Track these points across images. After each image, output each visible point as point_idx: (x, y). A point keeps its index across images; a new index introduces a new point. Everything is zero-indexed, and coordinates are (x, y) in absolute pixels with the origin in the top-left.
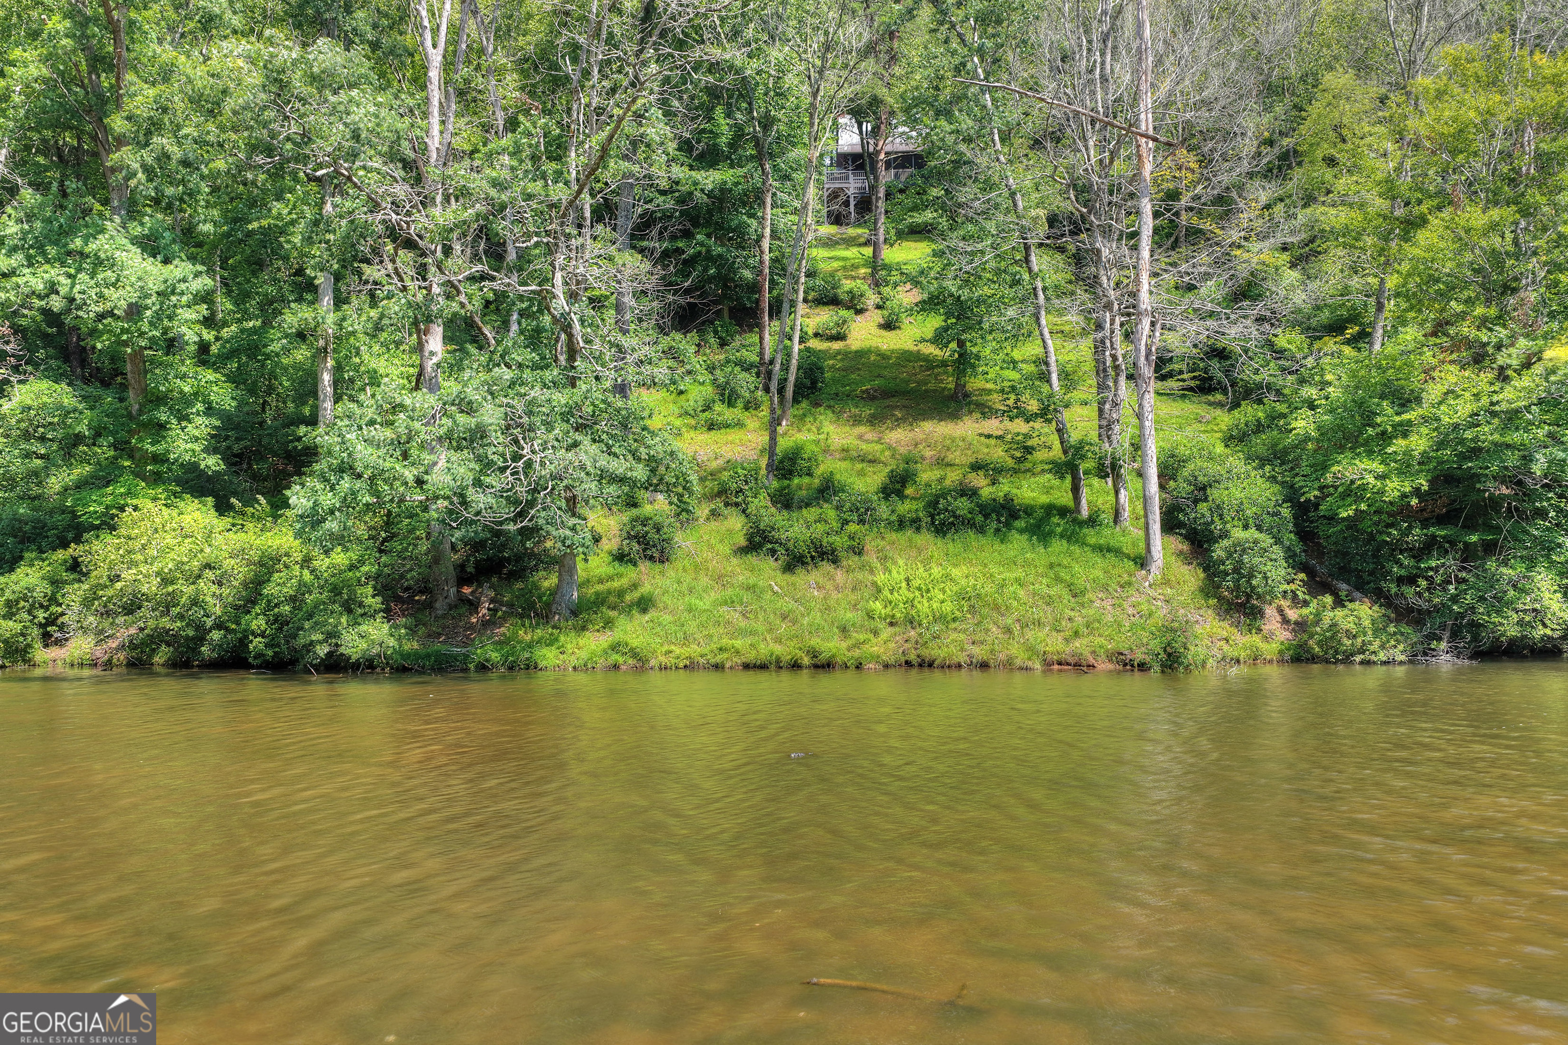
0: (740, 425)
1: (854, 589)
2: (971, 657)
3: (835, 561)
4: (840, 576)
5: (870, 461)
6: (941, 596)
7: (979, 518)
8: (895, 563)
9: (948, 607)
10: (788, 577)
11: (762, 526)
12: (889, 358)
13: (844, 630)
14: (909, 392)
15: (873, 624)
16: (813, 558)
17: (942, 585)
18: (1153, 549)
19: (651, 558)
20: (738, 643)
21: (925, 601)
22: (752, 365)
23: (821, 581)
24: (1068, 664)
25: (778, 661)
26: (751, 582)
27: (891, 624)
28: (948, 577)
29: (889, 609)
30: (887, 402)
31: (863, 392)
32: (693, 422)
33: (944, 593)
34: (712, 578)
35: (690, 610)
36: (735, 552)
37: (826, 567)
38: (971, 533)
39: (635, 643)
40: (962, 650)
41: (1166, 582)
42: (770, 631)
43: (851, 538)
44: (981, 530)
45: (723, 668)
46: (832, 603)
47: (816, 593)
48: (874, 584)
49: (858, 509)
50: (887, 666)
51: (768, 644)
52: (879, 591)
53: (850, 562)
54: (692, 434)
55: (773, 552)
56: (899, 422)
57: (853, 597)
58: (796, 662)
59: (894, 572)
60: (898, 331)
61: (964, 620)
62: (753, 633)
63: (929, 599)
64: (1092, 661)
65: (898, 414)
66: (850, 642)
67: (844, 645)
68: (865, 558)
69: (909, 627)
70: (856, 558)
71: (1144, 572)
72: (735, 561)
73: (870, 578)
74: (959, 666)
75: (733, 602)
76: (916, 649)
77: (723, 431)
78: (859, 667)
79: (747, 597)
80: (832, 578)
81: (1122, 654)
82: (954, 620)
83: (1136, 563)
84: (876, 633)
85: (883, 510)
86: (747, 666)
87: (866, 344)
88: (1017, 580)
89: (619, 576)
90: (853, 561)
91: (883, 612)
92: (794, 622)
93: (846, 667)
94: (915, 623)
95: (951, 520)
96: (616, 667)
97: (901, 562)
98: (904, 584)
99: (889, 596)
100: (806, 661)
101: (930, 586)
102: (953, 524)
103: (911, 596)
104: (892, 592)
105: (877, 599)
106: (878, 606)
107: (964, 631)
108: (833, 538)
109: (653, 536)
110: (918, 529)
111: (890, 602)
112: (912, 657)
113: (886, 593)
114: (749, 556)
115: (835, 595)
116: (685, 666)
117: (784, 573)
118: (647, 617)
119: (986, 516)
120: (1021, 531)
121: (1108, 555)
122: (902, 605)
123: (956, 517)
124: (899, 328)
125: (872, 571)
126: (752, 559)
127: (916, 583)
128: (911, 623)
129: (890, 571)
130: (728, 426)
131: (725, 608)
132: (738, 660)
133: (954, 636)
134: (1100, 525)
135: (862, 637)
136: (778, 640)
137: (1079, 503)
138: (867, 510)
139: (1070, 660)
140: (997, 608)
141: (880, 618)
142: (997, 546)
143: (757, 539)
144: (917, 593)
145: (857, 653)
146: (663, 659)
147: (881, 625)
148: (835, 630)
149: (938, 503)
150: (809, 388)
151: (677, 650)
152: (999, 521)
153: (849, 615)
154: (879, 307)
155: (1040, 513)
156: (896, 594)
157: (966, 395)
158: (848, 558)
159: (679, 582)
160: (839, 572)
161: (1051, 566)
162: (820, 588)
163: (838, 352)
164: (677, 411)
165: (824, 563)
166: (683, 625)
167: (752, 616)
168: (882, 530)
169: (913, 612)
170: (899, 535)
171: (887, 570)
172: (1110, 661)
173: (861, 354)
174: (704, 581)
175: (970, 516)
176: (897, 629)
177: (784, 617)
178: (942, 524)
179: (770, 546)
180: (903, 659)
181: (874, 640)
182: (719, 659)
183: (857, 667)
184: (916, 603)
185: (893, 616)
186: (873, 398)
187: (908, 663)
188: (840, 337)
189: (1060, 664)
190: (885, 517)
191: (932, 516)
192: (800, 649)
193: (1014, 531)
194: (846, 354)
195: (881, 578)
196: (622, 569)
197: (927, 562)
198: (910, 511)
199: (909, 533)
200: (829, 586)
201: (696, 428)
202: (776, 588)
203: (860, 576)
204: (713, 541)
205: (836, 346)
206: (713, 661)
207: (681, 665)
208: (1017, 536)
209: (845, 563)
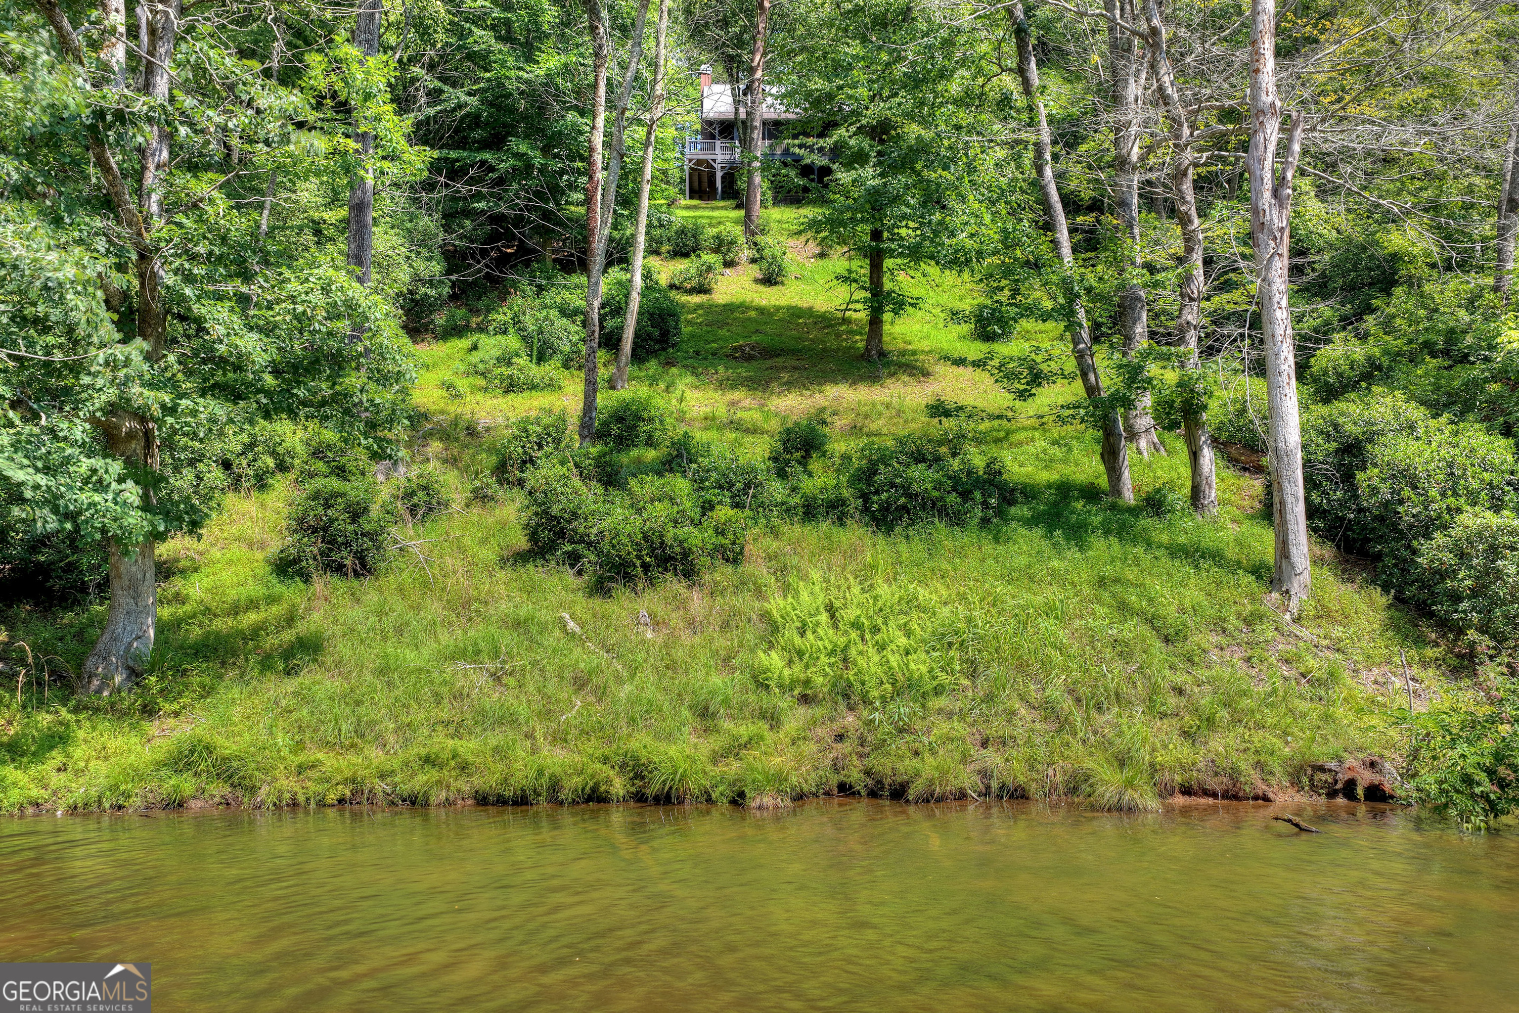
0: (552, 386)
1: (725, 626)
2: (985, 774)
3: (689, 573)
4: (697, 602)
5: (747, 431)
6: (903, 641)
7: (953, 498)
8: (805, 577)
9: (919, 665)
10: (598, 603)
11: (555, 510)
12: (771, 315)
13: (704, 713)
14: (800, 351)
15: (767, 701)
16: (646, 567)
17: (902, 619)
18: (1294, 551)
19: (339, 569)
20: (468, 747)
21: (872, 651)
22: (577, 312)
23: (660, 610)
24: (1206, 793)
25: (555, 787)
26: (523, 612)
27: (805, 699)
28: (911, 603)
29: (797, 668)
30: (769, 363)
31: (735, 349)
32: (482, 382)
33: (908, 634)
34: (449, 605)
35: (382, 671)
36: (503, 561)
37: (674, 585)
38: (941, 525)
39: (227, 746)
40: (965, 759)
41: (1323, 614)
42: (546, 714)
43: (720, 532)
44: (957, 520)
45: (426, 804)
46: (679, 654)
47: (649, 635)
48: (765, 616)
49: (731, 485)
50: (800, 797)
51: (534, 751)
52: (775, 629)
53: (717, 577)
54: (479, 397)
55: (574, 559)
56: (789, 385)
57: (721, 643)
58: (594, 789)
59: (805, 596)
60: (780, 287)
61: (955, 691)
62: (507, 720)
63: (881, 647)
64: (1262, 787)
65: (785, 376)
66: (715, 743)
67: (706, 746)
68: (747, 568)
69: (842, 707)
70: (729, 569)
71: (1275, 595)
72: (501, 575)
73: (757, 604)
74: (962, 796)
75: (478, 652)
76: (861, 756)
77: (526, 394)
78: (738, 800)
79: (507, 640)
80: (682, 605)
81: (1322, 769)
82: (938, 691)
83: (1259, 578)
84: (773, 719)
85: (777, 490)
86: (482, 800)
87: (737, 299)
88: (1049, 610)
89: (272, 600)
90: (723, 574)
91: (786, 672)
92: (601, 694)
93: (709, 800)
94: (855, 698)
95: (903, 500)
96: (176, 805)
97: (815, 575)
98: (824, 617)
99: (798, 640)
100: (619, 786)
101: (879, 621)
102: (904, 507)
103: (842, 641)
104: (802, 633)
105: (771, 646)
106: (775, 660)
107: (962, 715)
108: (687, 530)
109: (344, 526)
110: (841, 521)
111: (800, 654)
112: (855, 776)
113: (790, 634)
114: (530, 566)
115: (687, 639)
116: (341, 801)
117: (591, 596)
118: (291, 685)
119: (965, 495)
120: (1031, 522)
121: (1204, 565)
122: (823, 659)
123: (910, 496)
124: (782, 283)
125: (759, 593)
126: (534, 572)
127: (851, 613)
128: (846, 696)
129: (797, 592)
130: (533, 387)
131: (461, 665)
132: (464, 786)
133: (943, 727)
134: (1172, 511)
135: (744, 730)
136: (559, 738)
137: (1119, 478)
138: (748, 486)
139: (1212, 783)
140: (1022, 667)
141: (780, 686)
142: (988, 548)
143: (545, 535)
144: (854, 635)
145: (733, 768)
146: (288, 784)
147: (784, 703)
148: (686, 713)
149: (875, 473)
150: (657, 342)
151: (329, 761)
152: (985, 505)
153: (717, 680)
154: (753, 261)
155: (1050, 495)
156: (810, 635)
157: (882, 354)
158: (713, 568)
159: (381, 613)
160: (695, 595)
161: (1102, 582)
162: (657, 623)
163: (700, 306)
164: (462, 368)
165: (669, 576)
166: (358, 703)
167: (511, 681)
168: (776, 522)
169: (851, 675)
170: (807, 529)
171: (786, 589)
172: (1296, 783)
173: (730, 308)
174: (434, 608)
175: (936, 494)
176: (818, 711)
177: (580, 683)
178: (885, 508)
179: (569, 548)
180: (834, 780)
181: (770, 737)
182: (420, 781)
183: (733, 802)
184: (853, 652)
185: (807, 682)
186: (749, 358)
187: (845, 789)
188: (702, 290)
189: (1187, 791)
190: (779, 498)
191: (865, 497)
192: (605, 760)
193: (1014, 524)
194: (709, 309)
195: (776, 604)
196: (279, 588)
197: (866, 574)
198: (822, 490)
199: (825, 526)
200: (676, 619)
201: (486, 390)
202: (571, 625)
203: (737, 601)
204: (467, 541)
205: (696, 299)
206: (405, 789)
207: (332, 797)
208: (1023, 531)
209: (707, 578)
